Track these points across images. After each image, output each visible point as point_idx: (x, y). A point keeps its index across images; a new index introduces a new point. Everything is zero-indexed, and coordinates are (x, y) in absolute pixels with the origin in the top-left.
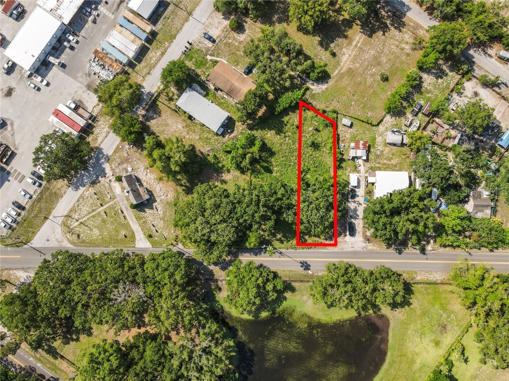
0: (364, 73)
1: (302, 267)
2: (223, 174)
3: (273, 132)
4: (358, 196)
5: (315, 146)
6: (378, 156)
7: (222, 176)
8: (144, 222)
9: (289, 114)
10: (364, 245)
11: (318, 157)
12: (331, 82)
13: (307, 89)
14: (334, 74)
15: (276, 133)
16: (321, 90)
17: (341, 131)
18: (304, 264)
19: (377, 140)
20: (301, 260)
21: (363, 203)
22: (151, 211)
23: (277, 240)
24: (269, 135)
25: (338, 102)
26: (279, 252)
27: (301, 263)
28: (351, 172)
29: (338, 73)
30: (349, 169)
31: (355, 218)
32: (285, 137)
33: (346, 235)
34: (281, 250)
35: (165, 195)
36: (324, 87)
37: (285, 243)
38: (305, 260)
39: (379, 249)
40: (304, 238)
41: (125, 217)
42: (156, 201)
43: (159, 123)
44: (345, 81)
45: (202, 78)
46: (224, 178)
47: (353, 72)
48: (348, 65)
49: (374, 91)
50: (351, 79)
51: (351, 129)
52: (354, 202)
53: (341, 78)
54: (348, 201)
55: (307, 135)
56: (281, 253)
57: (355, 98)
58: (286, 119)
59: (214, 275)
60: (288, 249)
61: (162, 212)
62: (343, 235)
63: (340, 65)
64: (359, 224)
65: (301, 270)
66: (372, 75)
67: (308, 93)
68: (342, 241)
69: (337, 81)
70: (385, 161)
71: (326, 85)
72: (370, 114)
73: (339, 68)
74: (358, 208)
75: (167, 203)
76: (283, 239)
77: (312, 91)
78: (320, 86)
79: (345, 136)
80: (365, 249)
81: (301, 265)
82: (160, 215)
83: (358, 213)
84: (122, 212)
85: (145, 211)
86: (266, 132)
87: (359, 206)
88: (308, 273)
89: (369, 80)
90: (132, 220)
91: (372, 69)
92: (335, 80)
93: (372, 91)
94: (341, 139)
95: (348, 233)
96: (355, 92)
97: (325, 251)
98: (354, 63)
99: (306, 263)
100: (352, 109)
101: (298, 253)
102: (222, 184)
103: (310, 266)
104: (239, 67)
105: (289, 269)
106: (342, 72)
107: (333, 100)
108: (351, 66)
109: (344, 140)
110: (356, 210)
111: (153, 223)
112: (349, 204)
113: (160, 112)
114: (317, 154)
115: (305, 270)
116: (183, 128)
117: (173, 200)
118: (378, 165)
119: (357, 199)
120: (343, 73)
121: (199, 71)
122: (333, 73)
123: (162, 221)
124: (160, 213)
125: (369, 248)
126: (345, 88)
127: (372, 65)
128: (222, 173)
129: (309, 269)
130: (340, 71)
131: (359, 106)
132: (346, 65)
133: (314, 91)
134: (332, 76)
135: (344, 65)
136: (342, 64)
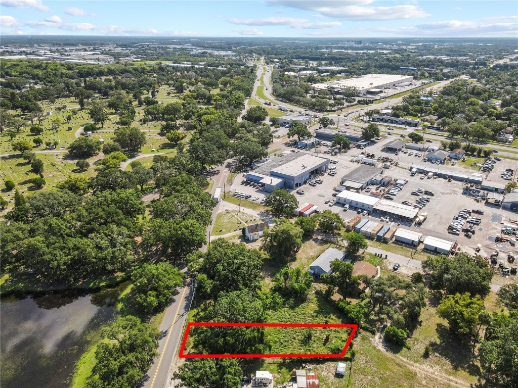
1: (161, 332)
2: (269, 278)
5: (306, 341)
8: (231, 238)
9: (339, 319)
11: (292, 345)
12: (390, 355)
13: (373, 333)
14: (401, 357)
15: (316, 310)
16: (376, 346)
17: (329, 366)
18: (163, 334)
20: (170, 332)
22: (239, 241)
24: (313, 305)
25: (366, 362)
26: (184, 314)
27: (166, 331)
28: (275, 379)
30: (278, 376)
34: (186, 316)
36: (381, 347)
37: (194, 318)
38: (169, 335)
40: (194, 335)
41: (236, 231)
42: (248, 243)
43: (313, 245)
47: (413, 377)
48: (419, 372)
50: (402, 375)
51: (333, 376)
53: (398, 365)
55: (318, 334)
57: (377, 379)
58: (333, 316)
63: (415, 362)
65: (158, 331)
67: (368, 333)
69: (393, 360)
71: (385, 350)
73: (411, 362)
76: (199, 317)
77: (373, 338)
78: (381, 344)
86: (315, 303)
90: (233, 234)
92: (394, 358)
97: (175, 353)
98: (425, 378)
100: (362, 376)
101: (179, 329)
105: (162, 322)
106: (408, 365)
107: (367, 356)
108: (419, 375)
113: (321, 245)
114: (296, 343)
126: (387, 369)
128: (271, 277)
130: (407, 363)
131: (367, 385)
132: (418, 370)
133: (372, 339)
134: (398, 355)
135: (417, 367)
136: (418, 365)
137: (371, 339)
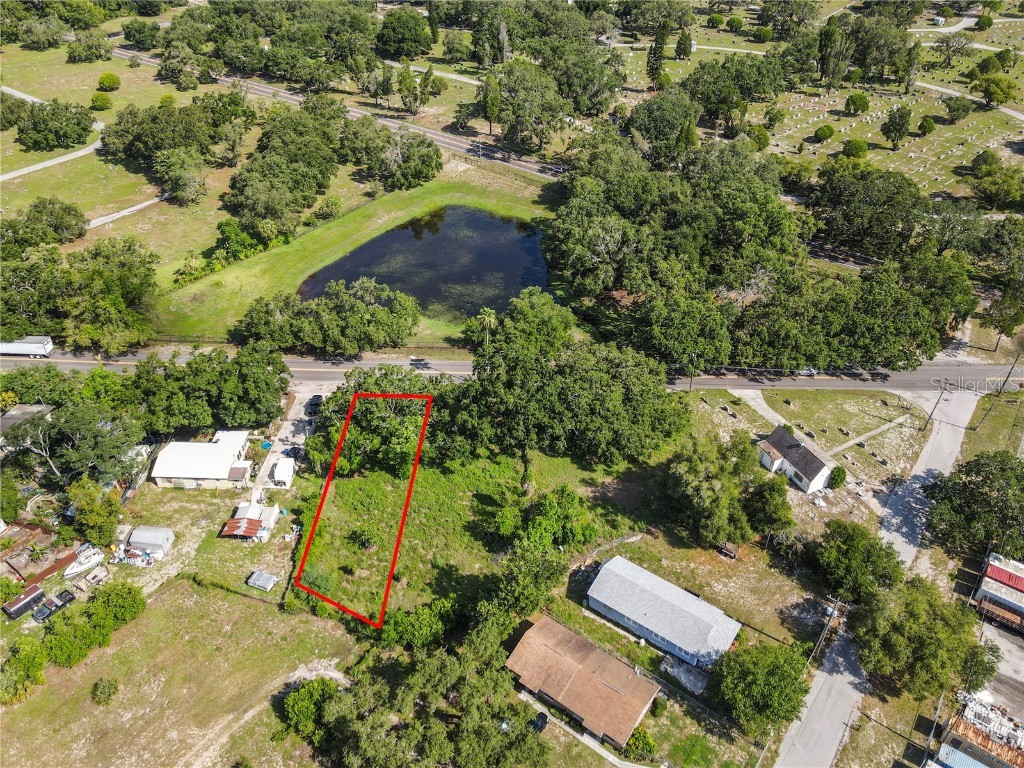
0: (163, 710)
1: (426, 364)
2: (591, 495)
3: (465, 572)
4: (283, 451)
5: (358, 539)
6: (208, 516)
7: (592, 492)
8: (754, 421)
10: (296, 388)
12: (274, 686)
13: (350, 670)
14: (258, 709)
15: (457, 570)
16: (310, 665)
17: (283, 567)
18: (422, 366)
19: (196, 546)
21: (277, 441)
24: (477, 566)
25: (270, 633)
27: (427, 368)
29: (246, 711)
30: (288, 496)
31: (301, 421)
36: (301, 674)
43: (778, 596)
44: (229, 687)
45: (677, 706)
46: (589, 489)
47: (196, 715)
48: (204, 736)
49: (153, 656)
50: (210, 692)
52: (294, 444)
53: (240, 696)
54: (308, 446)
55: (377, 563)
57: (219, 641)
63: (232, 737)
64: (296, 414)
65: (430, 360)
66: (139, 701)
67: (352, 659)
69: (257, 688)
70: (195, 507)
71: (292, 680)
72: (190, 603)
73: (236, 726)
74: (290, 435)
77: (337, 665)
78: (311, 676)
79: (275, 557)
80: (297, 382)
81: (428, 366)
83: (292, 428)
84: (810, 436)
87: (287, 437)
88: (418, 356)
89: (152, 690)
91: (132, 718)
92: (262, 693)
93: (160, 658)
94: (289, 552)
96: (210, 658)
98: (181, 741)
100: (236, 616)
102: (592, 479)
103: (411, 364)
104: (563, 739)
105: (452, 361)
106: (231, 716)
107: (284, 639)
108: (196, 731)
109: (280, 550)
110: (296, 433)
111: (734, 420)
112: (307, 440)
113: (783, 622)
114: (357, 526)
115: (422, 360)
116: (709, 585)
118: (215, 501)
119: (287, 448)
120: (229, 712)
121: (692, 728)
122: (260, 713)
123: (716, 421)
126: (238, 668)
127: (128, 733)
128: (595, 498)
129: (413, 360)
130: (237, 719)
131: (212, 620)
132: (211, 736)
133: (333, 663)
134: (266, 704)
135: (219, 735)
136: (224, 739)
137: (336, 660)
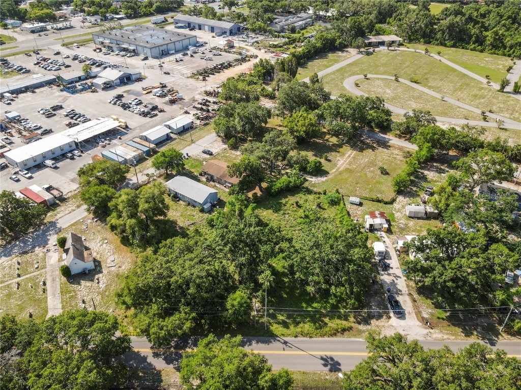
0: (362, 170)
1: (325, 365)
3: (270, 211)
4: (392, 268)
6: (403, 229)
8: (71, 297)
9: (287, 197)
10: (425, 331)
12: (330, 176)
13: (306, 180)
16: (321, 181)
17: (350, 209)
18: (328, 361)
19: (396, 215)
20: (323, 354)
21: (402, 276)
22: (88, 284)
23: (279, 323)
24: (265, 213)
25: (341, 188)
26: (283, 342)
27: (322, 358)
31: (397, 294)
32: (284, 214)
33: (389, 318)
34: (286, 339)
35: (118, 266)
37: (292, 327)
38: (329, 354)
39: (454, 337)
40: (323, 321)
41: (44, 291)
42: (102, 272)
44: (345, 176)
47: (351, 170)
48: (345, 166)
49: (377, 181)
50: (351, 174)
51: (361, 207)
52: (389, 274)
54: (379, 274)
56: (285, 343)
57: (359, 186)
58: (283, 201)
59: (162, 381)
60: (296, 337)
61: (105, 285)
62: (384, 317)
64: (405, 301)
65: (324, 371)
66: (372, 172)
68: (386, 325)
69: (336, 175)
71: (325, 178)
73: (336, 168)
74: (396, 281)
75: (117, 275)
77: (312, 182)
79: (356, 213)
80: (429, 338)
81: (323, 362)
82: (100, 288)
83: (399, 287)
84: (45, 284)
85: (79, 284)
86: (261, 211)
87: (397, 279)
88: (337, 378)
89: (370, 174)
90: (54, 295)
91: (370, 169)
92: (333, 175)
94: (352, 215)
95: (392, 315)
96: (358, 181)
97: (360, 339)
98: (351, 165)
99: (332, 359)
101: (315, 342)
103: (339, 364)
105: (302, 370)
107: (335, 187)
108: (348, 167)
109: (356, 216)
110: (393, 284)
111: (85, 298)
112: (382, 278)
115: (331, 371)
117: (126, 272)
119: (391, 271)
120: (341, 171)
122: (331, 171)
124: (101, 286)
125: (434, 336)
126: (346, 179)
127: (368, 166)
129: (339, 370)
132: (342, 166)
136: (338, 166)
